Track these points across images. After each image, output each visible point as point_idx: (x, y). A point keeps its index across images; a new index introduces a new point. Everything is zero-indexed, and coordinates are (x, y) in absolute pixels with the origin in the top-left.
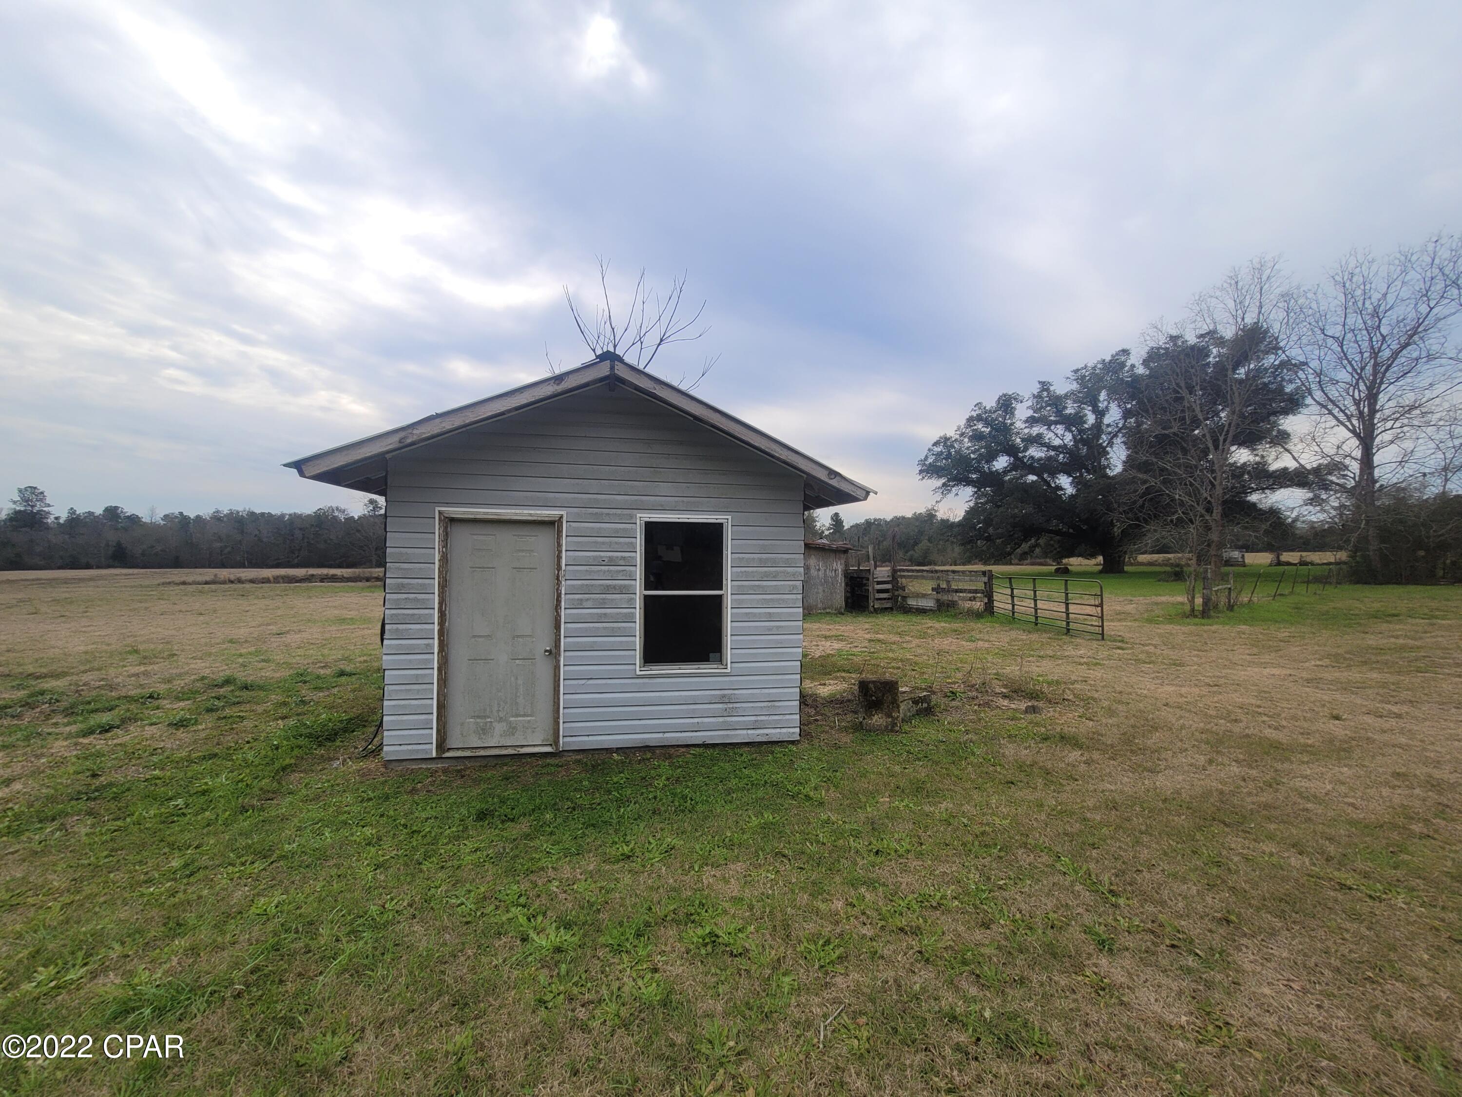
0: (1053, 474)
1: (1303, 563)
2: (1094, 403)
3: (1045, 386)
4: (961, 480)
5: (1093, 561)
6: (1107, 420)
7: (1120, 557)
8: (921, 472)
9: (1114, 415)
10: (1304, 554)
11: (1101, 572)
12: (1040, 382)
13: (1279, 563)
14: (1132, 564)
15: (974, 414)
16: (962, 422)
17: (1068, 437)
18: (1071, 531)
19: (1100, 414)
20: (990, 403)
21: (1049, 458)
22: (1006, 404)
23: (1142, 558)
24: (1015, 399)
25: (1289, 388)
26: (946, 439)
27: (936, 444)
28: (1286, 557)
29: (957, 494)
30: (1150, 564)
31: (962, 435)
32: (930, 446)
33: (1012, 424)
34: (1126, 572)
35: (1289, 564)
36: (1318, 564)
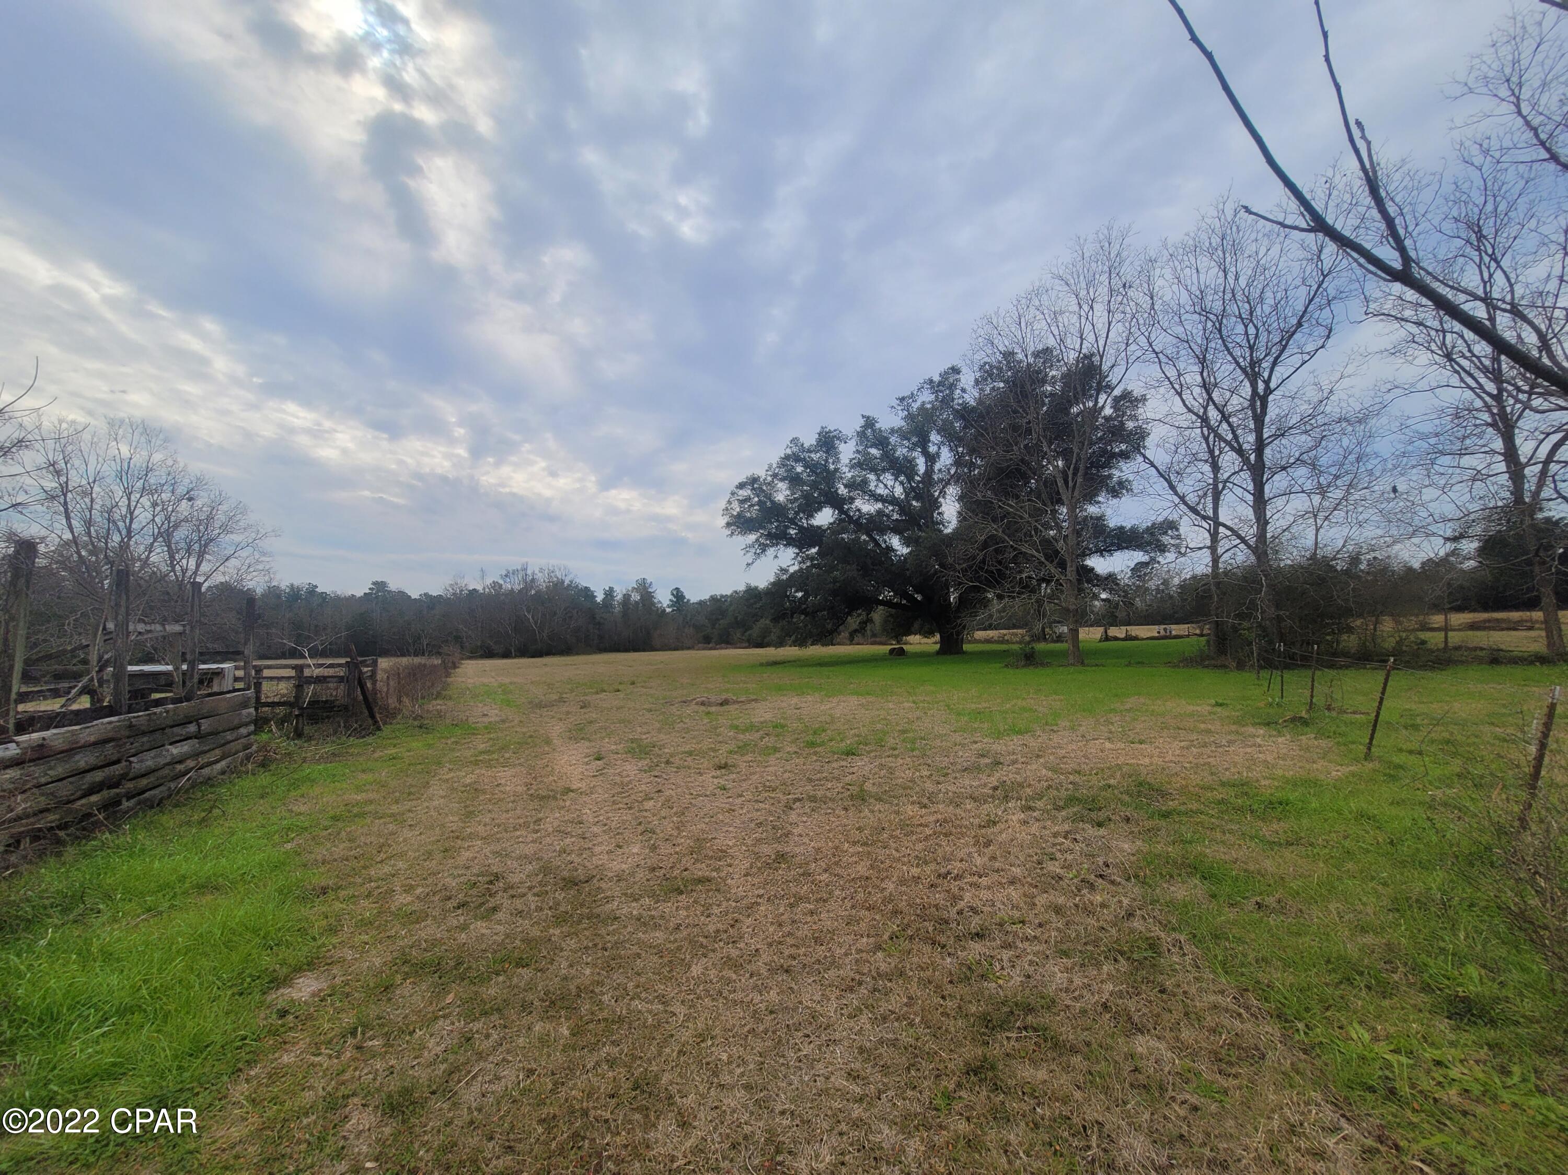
0: (882, 532)
1: (1129, 638)
2: (923, 443)
3: (870, 423)
4: (778, 538)
5: (933, 640)
6: (937, 467)
7: (958, 633)
8: (728, 525)
9: (946, 458)
10: (1129, 628)
11: (938, 653)
12: (863, 416)
13: (1107, 638)
14: (969, 642)
15: (789, 451)
16: (775, 459)
17: (899, 491)
18: (904, 602)
19: (932, 459)
20: (809, 439)
21: (880, 513)
22: (828, 442)
23: (979, 635)
24: (838, 439)
25: (1130, 425)
26: (754, 480)
27: (741, 486)
28: (1114, 631)
29: (776, 557)
30: (988, 641)
31: (775, 476)
32: (733, 488)
33: (836, 470)
34: (964, 653)
35: (1116, 639)
36: (1143, 639)
